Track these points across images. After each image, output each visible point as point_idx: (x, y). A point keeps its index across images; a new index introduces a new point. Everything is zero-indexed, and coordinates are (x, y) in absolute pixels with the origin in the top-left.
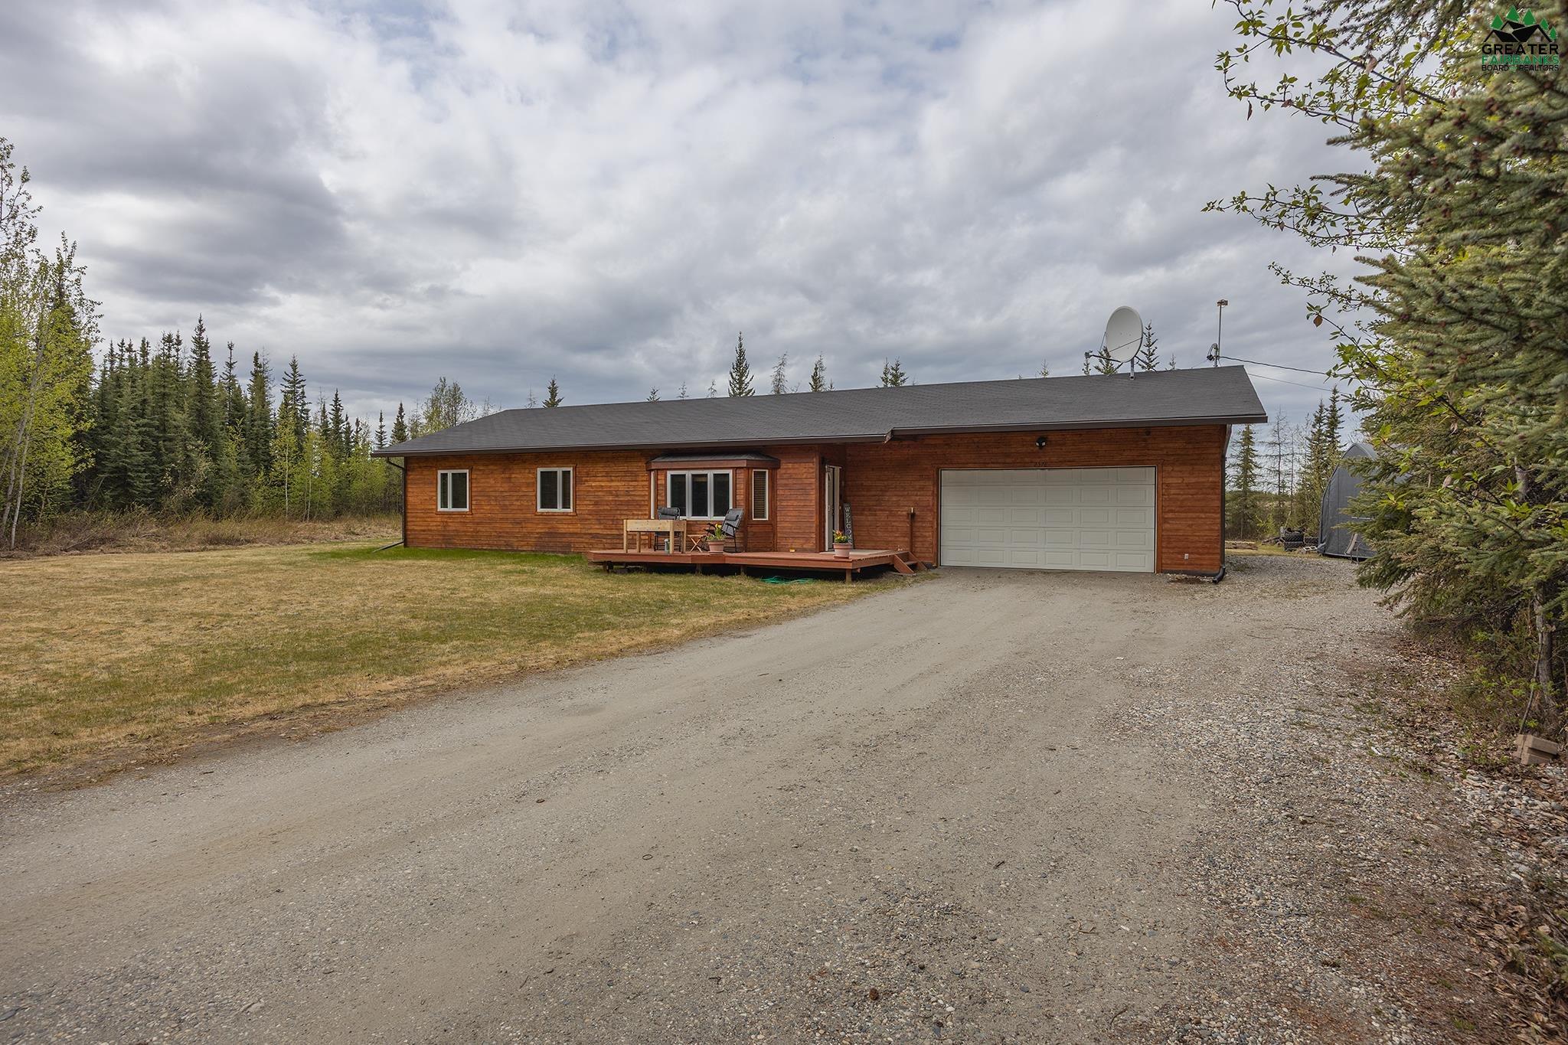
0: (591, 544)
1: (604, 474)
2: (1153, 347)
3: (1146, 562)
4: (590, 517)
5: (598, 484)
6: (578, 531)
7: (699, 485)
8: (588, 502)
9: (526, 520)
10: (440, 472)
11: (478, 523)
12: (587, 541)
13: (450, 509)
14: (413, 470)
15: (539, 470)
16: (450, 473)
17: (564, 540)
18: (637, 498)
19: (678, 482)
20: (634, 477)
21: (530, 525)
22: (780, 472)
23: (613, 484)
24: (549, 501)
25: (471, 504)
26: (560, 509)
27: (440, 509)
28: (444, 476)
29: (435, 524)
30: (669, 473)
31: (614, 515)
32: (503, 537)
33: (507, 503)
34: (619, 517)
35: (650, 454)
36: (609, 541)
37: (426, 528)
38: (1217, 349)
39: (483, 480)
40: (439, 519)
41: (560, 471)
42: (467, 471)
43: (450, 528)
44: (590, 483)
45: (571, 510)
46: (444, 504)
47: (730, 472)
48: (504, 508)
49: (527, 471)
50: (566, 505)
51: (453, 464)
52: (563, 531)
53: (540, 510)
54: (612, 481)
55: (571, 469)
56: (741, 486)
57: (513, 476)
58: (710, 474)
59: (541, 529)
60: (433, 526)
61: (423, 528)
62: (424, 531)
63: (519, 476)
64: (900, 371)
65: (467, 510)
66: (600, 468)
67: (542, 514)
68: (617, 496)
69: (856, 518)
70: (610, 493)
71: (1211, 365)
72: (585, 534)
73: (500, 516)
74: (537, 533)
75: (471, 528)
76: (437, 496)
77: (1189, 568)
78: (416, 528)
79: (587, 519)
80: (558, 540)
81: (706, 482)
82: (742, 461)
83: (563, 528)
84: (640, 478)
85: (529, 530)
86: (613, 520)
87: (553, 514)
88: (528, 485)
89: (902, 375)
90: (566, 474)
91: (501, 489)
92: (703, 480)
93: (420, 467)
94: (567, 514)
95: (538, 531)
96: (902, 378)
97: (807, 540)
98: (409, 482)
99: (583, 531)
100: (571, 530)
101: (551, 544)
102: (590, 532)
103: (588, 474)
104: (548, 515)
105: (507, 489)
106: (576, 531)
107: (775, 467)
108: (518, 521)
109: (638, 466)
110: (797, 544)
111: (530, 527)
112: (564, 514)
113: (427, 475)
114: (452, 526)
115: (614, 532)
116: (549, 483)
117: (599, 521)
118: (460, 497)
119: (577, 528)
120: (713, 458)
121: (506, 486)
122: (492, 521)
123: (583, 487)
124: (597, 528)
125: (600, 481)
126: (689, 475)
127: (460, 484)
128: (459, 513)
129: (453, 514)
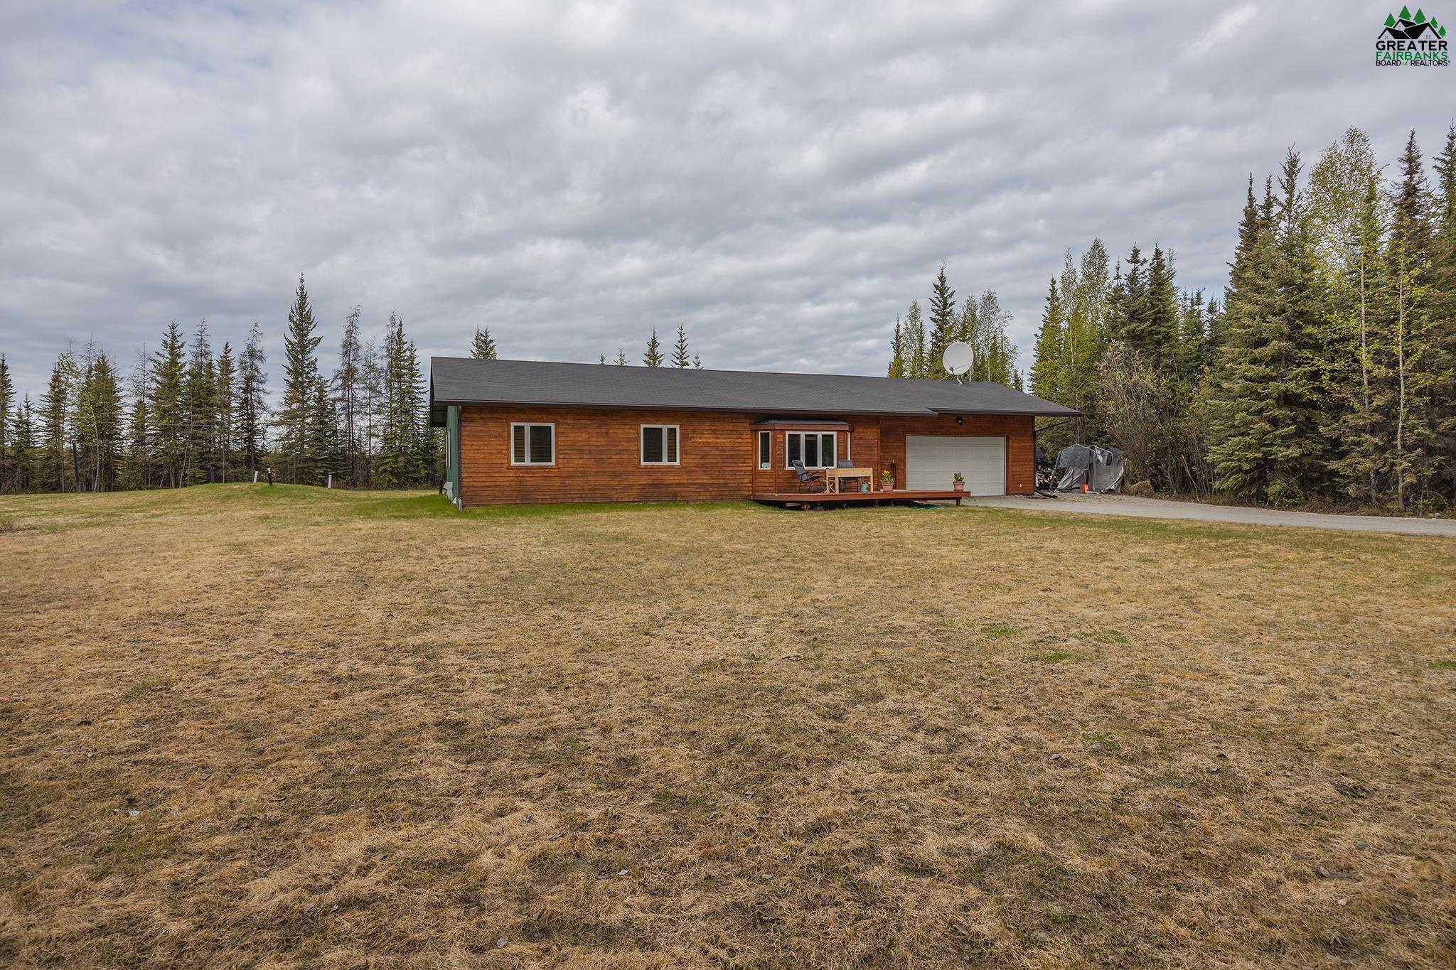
0: (698, 492)
1: (710, 432)
3: (1001, 490)
4: (698, 469)
5: (704, 440)
6: (685, 481)
7: (811, 443)
8: (695, 457)
9: (630, 474)
10: (513, 424)
11: (566, 477)
12: (694, 489)
13: (527, 462)
14: (472, 420)
15: (643, 426)
16: (527, 426)
17: (670, 490)
18: (741, 453)
19: (794, 440)
20: (739, 435)
21: (631, 477)
22: (855, 434)
23: (719, 441)
24: (653, 452)
25: (557, 458)
26: (665, 462)
27: (513, 463)
28: (519, 430)
29: (504, 479)
30: (787, 433)
31: (721, 467)
32: (599, 490)
33: (604, 457)
34: (725, 469)
35: (759, 418)
36: (716, 489)
37: (493, 484)
39: (573, 435)
40: (511, 474)
41: (665, 428)
42: (553, 425)
43: (528, 483)
44: (697, 440)
45: (678, 463)
46: (520, 457)
47: (835, 434)
48: (600, 462)
49: (627, 427)
50: (672, 457)
51: (532, 417)
52: (669, 482)
53: (643, 463)
54: (718, 438)
55: (678, 427)
56: (843, 445)
57: (611, 431)
58: (820, 434)
59: (644, 481)
60: (503, 481)
61: (488, 484)
62: (488, 487)
63: (619, 432)
64: (489, 339)
65: (553, 463)
66: (706, 427)
67: (646, 467)
68: (723, 451)
70: (716, 448)
72: (692, 484)
73: (595, 469)
74: (640, 485)
75: (556, 482)
76: (509, 449)
78: (475, 484)
79: (693, 471)
80: (663, 490)
81: (816, 441)
82: (844, 425)
83: (669, 479)
84: (744, 436)
85: (631, 482)
86: (719, 471)
87: (659, 467)
88: (629, 440)
89: (491, 341)
90: (672, 432)
91: (595, 444)
92: (813, 439)
93: (482, 418)
94: (673, 467)
95: (640, 483)
96: (491, 345)
98: (464, 433)
99: (690, 481)
100: (677, 481)
101: (655, 495)
102: (696, 482)
103: (694, 431)
104: (652, 468)
105: (604, 444)
106: (682, 481)
107: (853, 430)
108: (617, 474)
109: (745, 425)
111: (632, 480)
112: (669, 467)
113: (494, 427)
114: (530, 480)
115: (721, 481)
116: (653, 439)
117: (706, 473)
118: (541, 451)
119: (684, 479)
120: (820, 423)
121: (602, 441)
122: (584, 474)
123: (689, 443)
124: (704, 479)
125: (707, 438)
126: (803, 435)
127: (541, 437)
128: (540, 467)
129: (532, 468)
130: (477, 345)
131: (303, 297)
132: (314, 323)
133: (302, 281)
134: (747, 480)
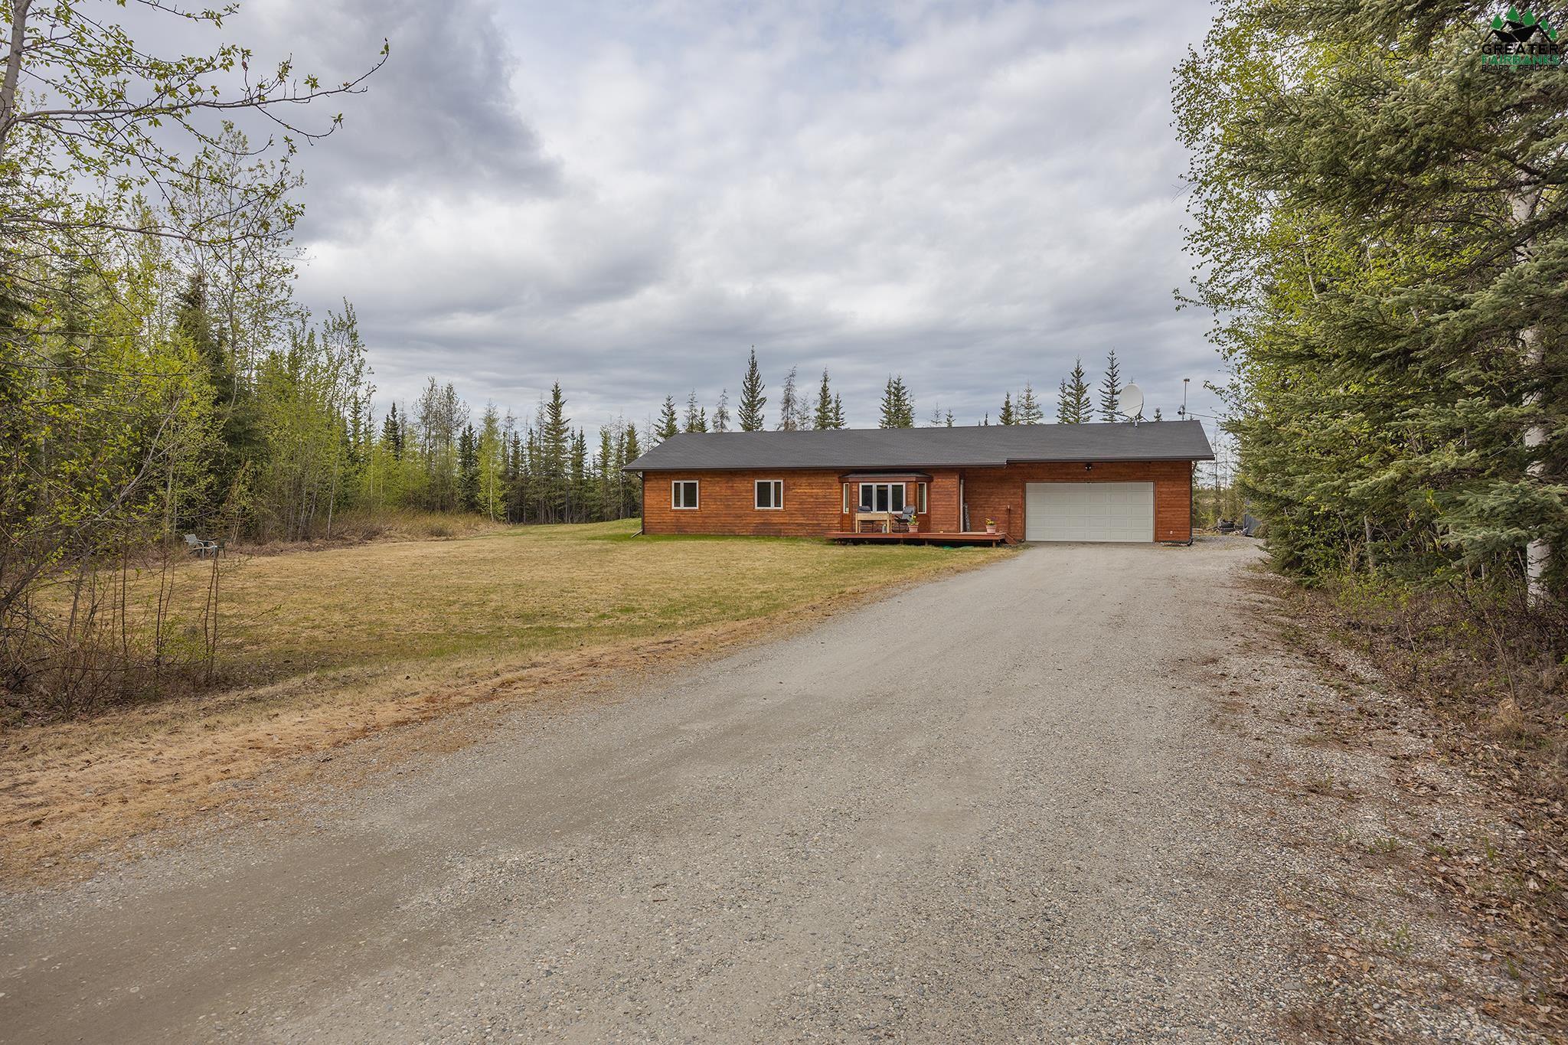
0: (797, 530)
1: (807, 485)
2: (1115, 370)
3: (1149, 536)
4: (796, 512)
5: (802, 490)
6: (787, 522)
7: (882, 492)
8: (795, 503)
9: (747, 515)
10: (673, 482)
11: (706, 517)
12: (794, 528)
13: (682, 507)
14: (650, 480)
15: (756, 481)
16: (682, 483)
17: (776, 528)
18: (832, 500)
19: (867, 491)
20: (830, 486)
21: (749, 518)
22: (933, 484)
23: (814, 491)
24: (764, 500)
25: (700, 504)
26: (773, 507)
27: (673, 508)
28: (677, 486)
29: (668, 518)
30: (861, 485)
31: (815, 511)
32: (727, 526)
33: (730, 503)
34: (818, 512)
35: (844, 473)
36: (811, 528)
37: (661, 521)
38: (1184, 409)
39: (710, 488)
40: (673, 515)
41: (772, 482)
42: (697, 482)
43: (683, 521)
44: (796, 490)
45: (782, 508)
46: (677, 504)
47: (904, 484)
48: (728, 506)
49: (746, 482)
50: (777, 504)
51: (685, 477)
52: (775, 522)
53: (757, 508)
54: (813, 489)
55: (782, 481)
56: (912, 493)
57: (735, 485)
58: (890, 485)
59: (758, 520)
60: (667, 519)
61: (659, 521)
63: (741, 485)
65: (697, 508)
66: (804, 481)
67: (759, 511)
68: (817, 499)
69: (971, 512)
70: (812, 496)
71: (1179, 418)
72: (792, 523)
73: (724, 512)
74: (755, 524)
75: (700, 521)
76: (671, 498)
77: (1173, 539)
78: (653, 522)
79: (793, 514)
80: (771, 528)
81: (887, 490)
82: (913, 477)
83: (775, 520)
84: (836, 487)
86: (813, 514)
87: (768, 511)
88: (747, 491)
89: (903, 388)
90: (777, 485)
91: (725, 494)
92: (885, 489)
93: (656, 478)
94: (778, 511)
95: (755, 522)
96: (904, 391)
97: (952, 525)
98: (647, 487)
99: (790, 522)
100: (782, 521)
101: (765, 531)
102: (795, 522)
103: (794, 484)
104: (763, 511)
105: (730, 494)
107: (930, 480)
108: (739, 515)
109: (834, 480)
110: (945, 528)
111: (749, 520)
112: (776, 511)
113: (663, 484)
114: (683, 519)
115: (816, 522)
116: (764, 490)
117: (803, 515)
118: (690, 501)
119: (786, 520)
120: (892, 475)
121: (729, 492)
122: (717, 515)
123: (790, 493)
124: (801, 520)
125: (804, 489)
126: (875, 486)
127: (690, 490)
128: (690, 510)
129: (685, 511)
130: (889, 393)
131: (754, 365)
132: (761, 387)
133: (753, 352)
134: (836, 522)
